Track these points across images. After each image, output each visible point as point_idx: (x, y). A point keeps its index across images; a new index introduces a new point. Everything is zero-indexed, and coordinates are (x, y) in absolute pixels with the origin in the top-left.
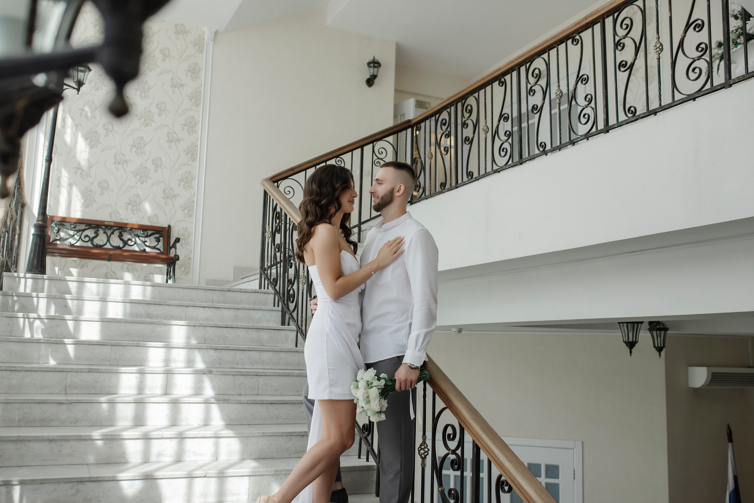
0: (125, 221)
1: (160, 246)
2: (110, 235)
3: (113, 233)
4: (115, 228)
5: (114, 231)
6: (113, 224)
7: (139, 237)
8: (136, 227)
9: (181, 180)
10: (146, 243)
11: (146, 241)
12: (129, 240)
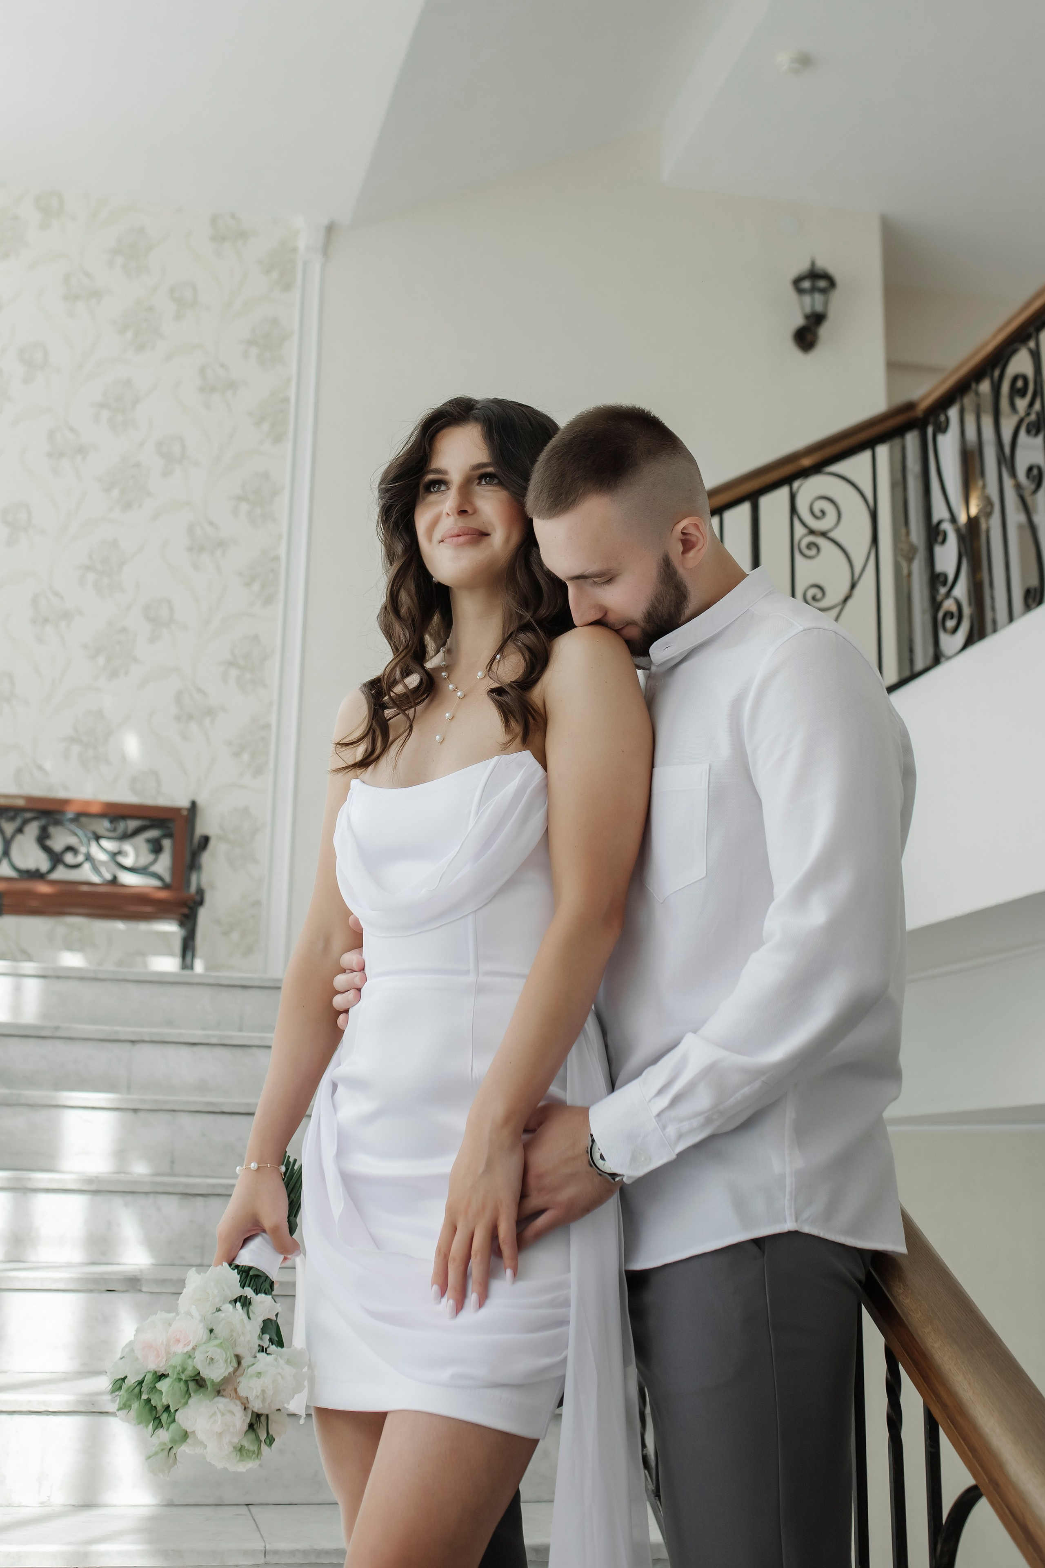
0: (62, 794)
1: (163, 865)
2: (13, 837)
3: (20, 830)
4: (28, 815)
5: (26, 822)
6: (21, 803)
7: (97, 838)
8: (95, 809)
9: (231, 664)
10: (122, 860)
11: (119, 853)
12: (70, 849)
